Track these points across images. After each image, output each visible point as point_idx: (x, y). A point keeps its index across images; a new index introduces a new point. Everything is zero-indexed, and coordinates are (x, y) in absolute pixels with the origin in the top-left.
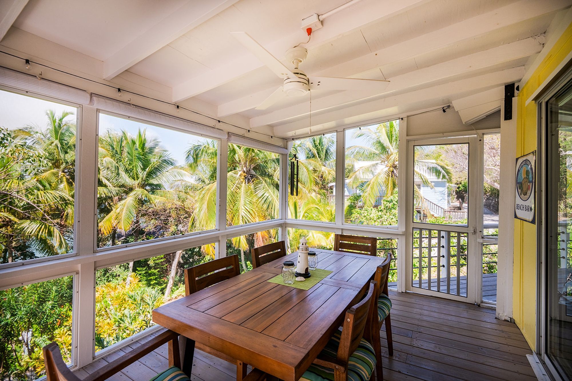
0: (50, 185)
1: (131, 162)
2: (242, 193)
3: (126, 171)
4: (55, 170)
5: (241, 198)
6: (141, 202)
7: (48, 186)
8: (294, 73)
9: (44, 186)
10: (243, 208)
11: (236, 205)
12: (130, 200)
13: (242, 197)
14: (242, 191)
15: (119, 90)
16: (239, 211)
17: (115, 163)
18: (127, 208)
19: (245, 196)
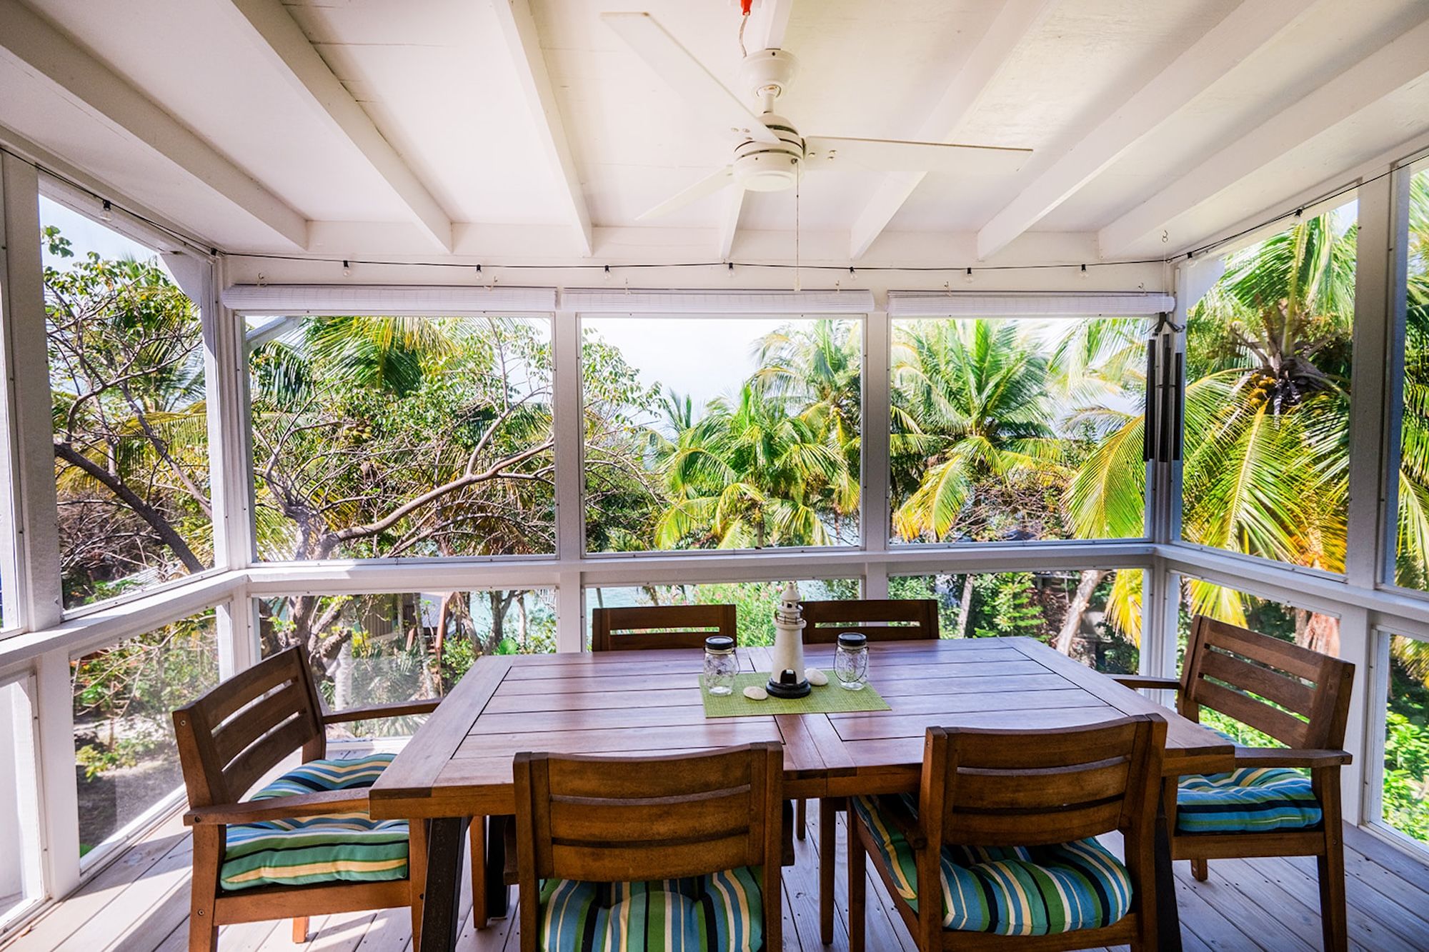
0: (815, 435)
1: (960, 374)
2: (1251, 444)
3: (950, 396)
4: (822, 404)
5: (1245, 463)
6: (981, 469)
7: (809, 434)
8: (769, 127)
9: (802, 435)
10: (1246, 495)
11: (1223, 482)
12: (957, 463)
13: (1246, 458)
14: (1253, 437)
15: (607, 268)
16: (1229, 505)
17: (925, 377)
18: (947, 483)
19: (1259, 456)
